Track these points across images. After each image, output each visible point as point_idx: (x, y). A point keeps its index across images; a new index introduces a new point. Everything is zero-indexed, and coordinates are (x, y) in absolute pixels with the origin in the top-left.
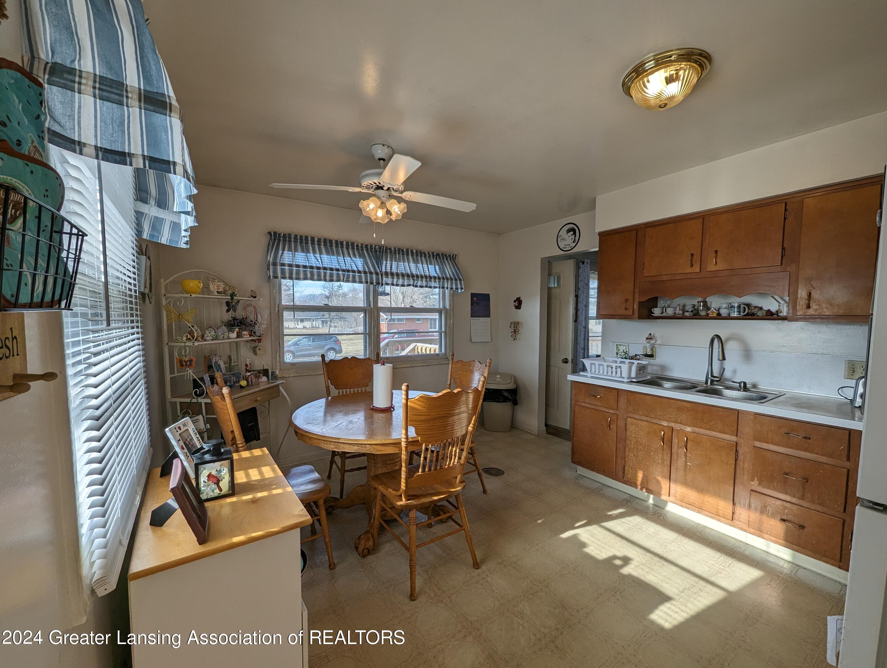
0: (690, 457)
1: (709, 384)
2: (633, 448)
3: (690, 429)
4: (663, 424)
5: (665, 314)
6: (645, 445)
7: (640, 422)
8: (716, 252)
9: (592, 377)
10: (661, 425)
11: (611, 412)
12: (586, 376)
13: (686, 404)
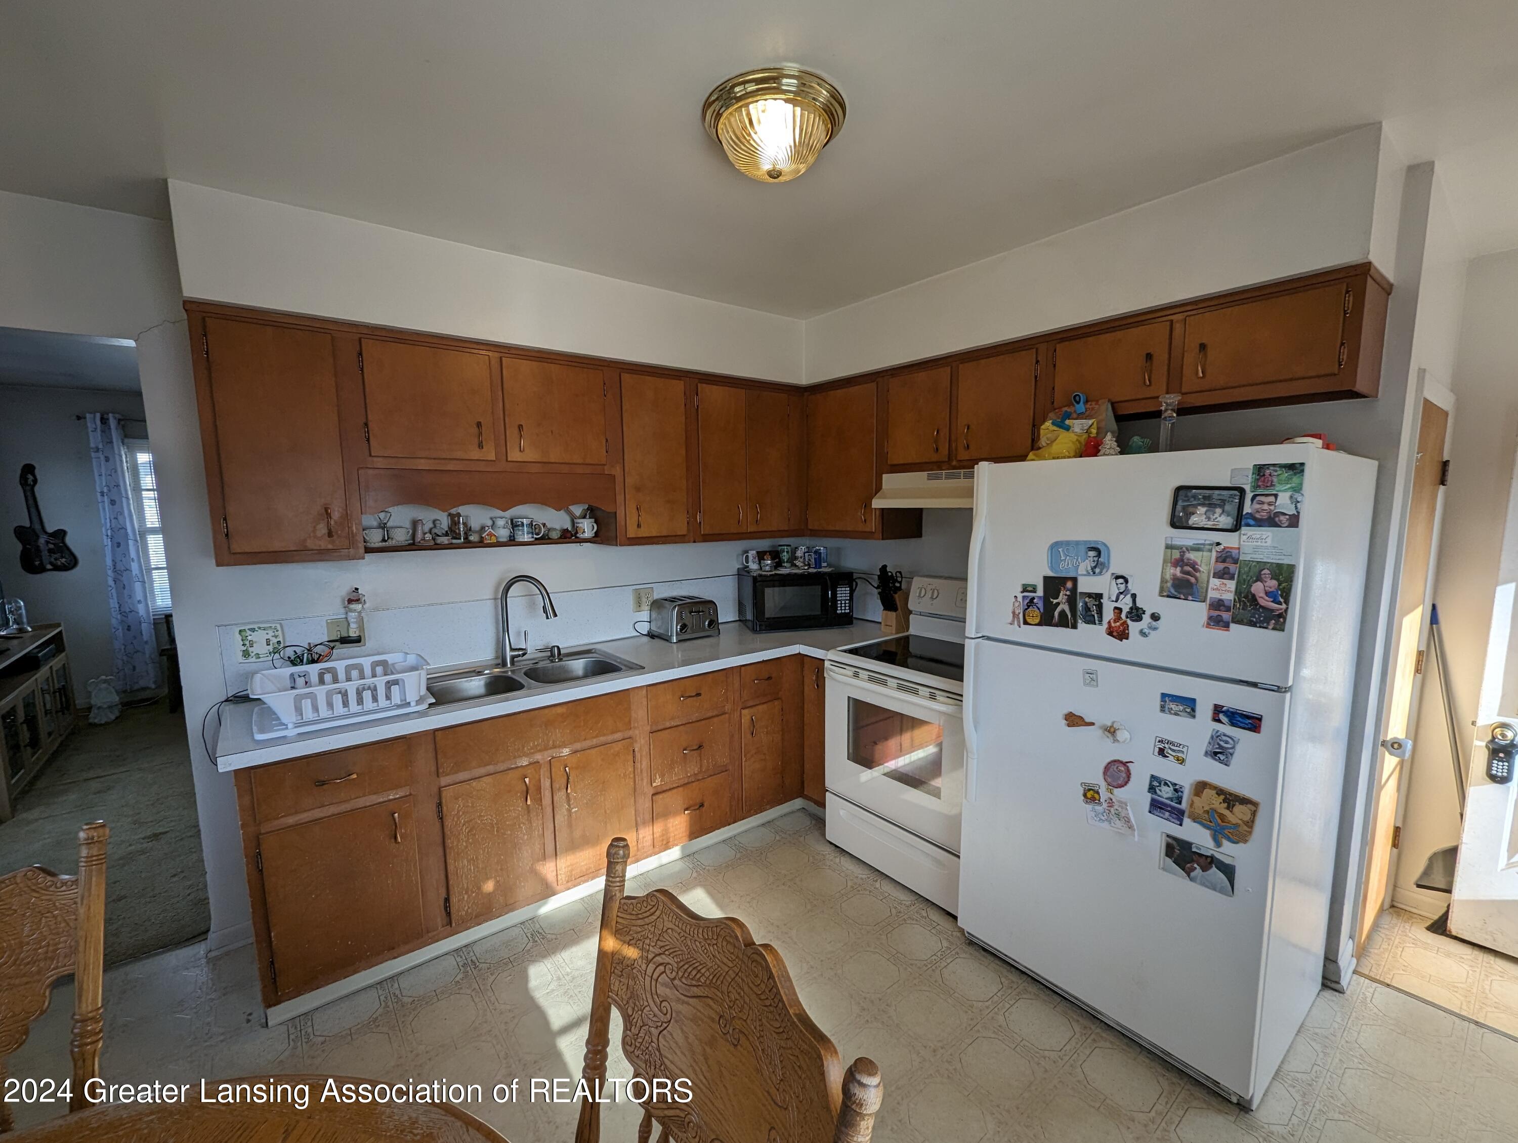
0: (575, 798)
1: (509, 666)
2: (466, 847)
3: (568, 750)
4: (520, 765)
5: (390, 543)
6: (492, 824)
7: (474, 784)
8: (520, 427)
9: (302, 736)
10: (517, 767)
11: (391, 797)
12: (283, 740)
13: (559, 710)
